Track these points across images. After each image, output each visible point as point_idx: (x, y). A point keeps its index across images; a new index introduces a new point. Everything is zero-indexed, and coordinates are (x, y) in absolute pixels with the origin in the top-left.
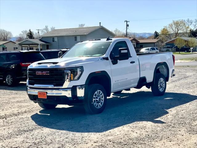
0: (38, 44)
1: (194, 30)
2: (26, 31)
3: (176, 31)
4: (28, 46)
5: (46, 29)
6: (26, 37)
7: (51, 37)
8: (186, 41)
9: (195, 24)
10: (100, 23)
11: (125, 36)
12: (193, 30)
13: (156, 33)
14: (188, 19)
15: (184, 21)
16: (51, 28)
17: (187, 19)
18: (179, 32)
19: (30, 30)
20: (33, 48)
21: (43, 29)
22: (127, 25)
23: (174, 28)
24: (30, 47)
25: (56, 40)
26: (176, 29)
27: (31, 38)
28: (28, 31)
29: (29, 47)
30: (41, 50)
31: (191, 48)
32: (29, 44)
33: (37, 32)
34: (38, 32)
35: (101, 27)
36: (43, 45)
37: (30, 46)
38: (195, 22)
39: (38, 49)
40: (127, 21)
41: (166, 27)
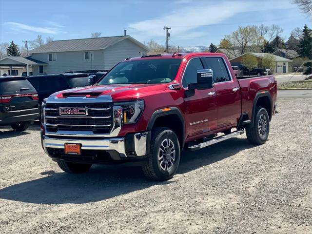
0: (25, 65)
1: (270, 42)
2: (6, 44)
3: (244, 43)
4: (8, 67)
5: (39, 40)
6: (6, 53)
7: (47, 53)
8: (259, 58)
9: (271, 32)
10: (125, 31)
11: (165, 51)
12: (268, 42)
13: (212, 46)
14: (262, 25)
15: (256, 27)
16: (48, 40)
17: (260, 25)
18: (248, 44)
19: (13, 42)
20: (17, 71)
21: (34, 41)
22: (168, 35)
23: (240, 39)
24: (13, 69)
25: (55, 57)
26: (244, 40)
27: (15, 56)
28: (10, 45)
29: (10, 69)
30: (31, 74)
31: (266, 70)
32: (11, 65)
33: (24, 46)
34: (26, 46)
35: (127, 37)
36: (33, 66)
37: (13, 67)
38: (271, 29)
39: (26, 73)
40: (167, 29)
41: (228, 37)
